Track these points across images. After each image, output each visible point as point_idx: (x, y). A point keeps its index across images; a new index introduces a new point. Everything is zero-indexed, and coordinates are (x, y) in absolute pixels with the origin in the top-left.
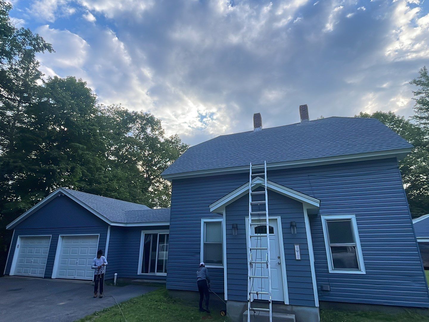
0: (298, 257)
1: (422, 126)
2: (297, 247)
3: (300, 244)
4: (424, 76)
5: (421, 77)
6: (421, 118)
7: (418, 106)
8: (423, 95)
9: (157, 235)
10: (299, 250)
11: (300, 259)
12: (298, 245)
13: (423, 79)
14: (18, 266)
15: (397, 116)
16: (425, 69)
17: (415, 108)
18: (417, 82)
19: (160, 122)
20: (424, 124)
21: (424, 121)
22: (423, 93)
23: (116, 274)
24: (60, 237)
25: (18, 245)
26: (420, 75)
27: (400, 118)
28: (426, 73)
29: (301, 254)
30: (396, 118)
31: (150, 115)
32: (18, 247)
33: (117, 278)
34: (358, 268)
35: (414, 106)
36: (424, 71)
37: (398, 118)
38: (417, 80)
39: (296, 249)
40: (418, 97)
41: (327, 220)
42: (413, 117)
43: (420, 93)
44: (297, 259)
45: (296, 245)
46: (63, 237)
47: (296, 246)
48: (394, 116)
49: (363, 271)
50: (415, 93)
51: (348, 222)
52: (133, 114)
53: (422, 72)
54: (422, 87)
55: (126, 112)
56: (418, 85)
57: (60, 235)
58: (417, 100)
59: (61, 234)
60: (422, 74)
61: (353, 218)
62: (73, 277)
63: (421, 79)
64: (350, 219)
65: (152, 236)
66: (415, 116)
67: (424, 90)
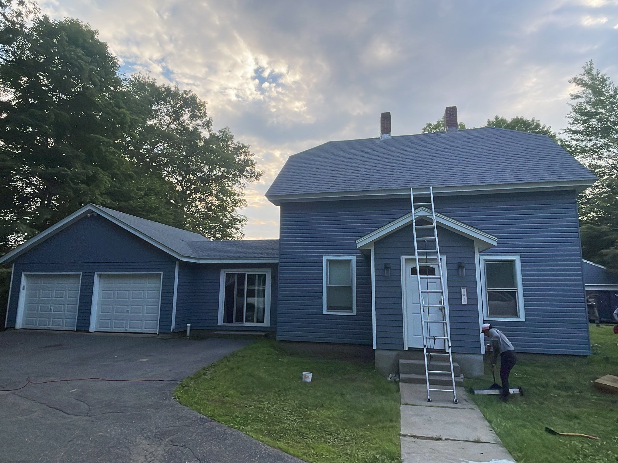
0: (464, 301)
1: (574, 143)
2: (464, 291)
3: (468, 288)
4: (589, 73)
5: (584, 75)
6: (575, 132)
7: (573, 114)
8: (582, 100)
9: (244, 275)
10: (466, 293)
11: (466, 303)
12: (464, 288)
13: (586, 78)
14: (27, 315)
15: (542, 125)
16: (591, 64)
17: (568, 117)
18: (578, 80)
19: (205, 106)
20: (577, 140)
21: (578, 136)
22: (583, 97)
23: (189, 325)
24: (96, 276)
25: (24, 287)
26: (583, 71)
27: (546, 129)
28: (591, 70)
29: (467, 299)
30: (541, 127)
31: (191, 94)
32: (23, 289)
33: (191, 330)
34: (517, 315)
35: (568, 114)
36: (589, 66)
37: (543, 128)
38: (578, 79)
39: (462, 293)
40: (575, 102)
41: (486, 261)
42: (566, 130)
43: (578, 97)
44: (463, 303)
45: (463, 288)
46: (100, 276)
47: (462, 290)
48: (538, 125)
49: (522, 319)
50: (572, 96)
51: (511, 264)
52: (163, 90)
53: (587, 67)
54: (583, 89)
55: (152, 85)
56: (578, 84)
57: (95, 273)
58: (573, 106)
59: (98, 272)
60: (586, 70)
61: (517, 259)
62: (124, 329)
63: (583, 76)
64: (514, 261)
65: (236, 277)
66: (568, 129)
67: (584, 93)
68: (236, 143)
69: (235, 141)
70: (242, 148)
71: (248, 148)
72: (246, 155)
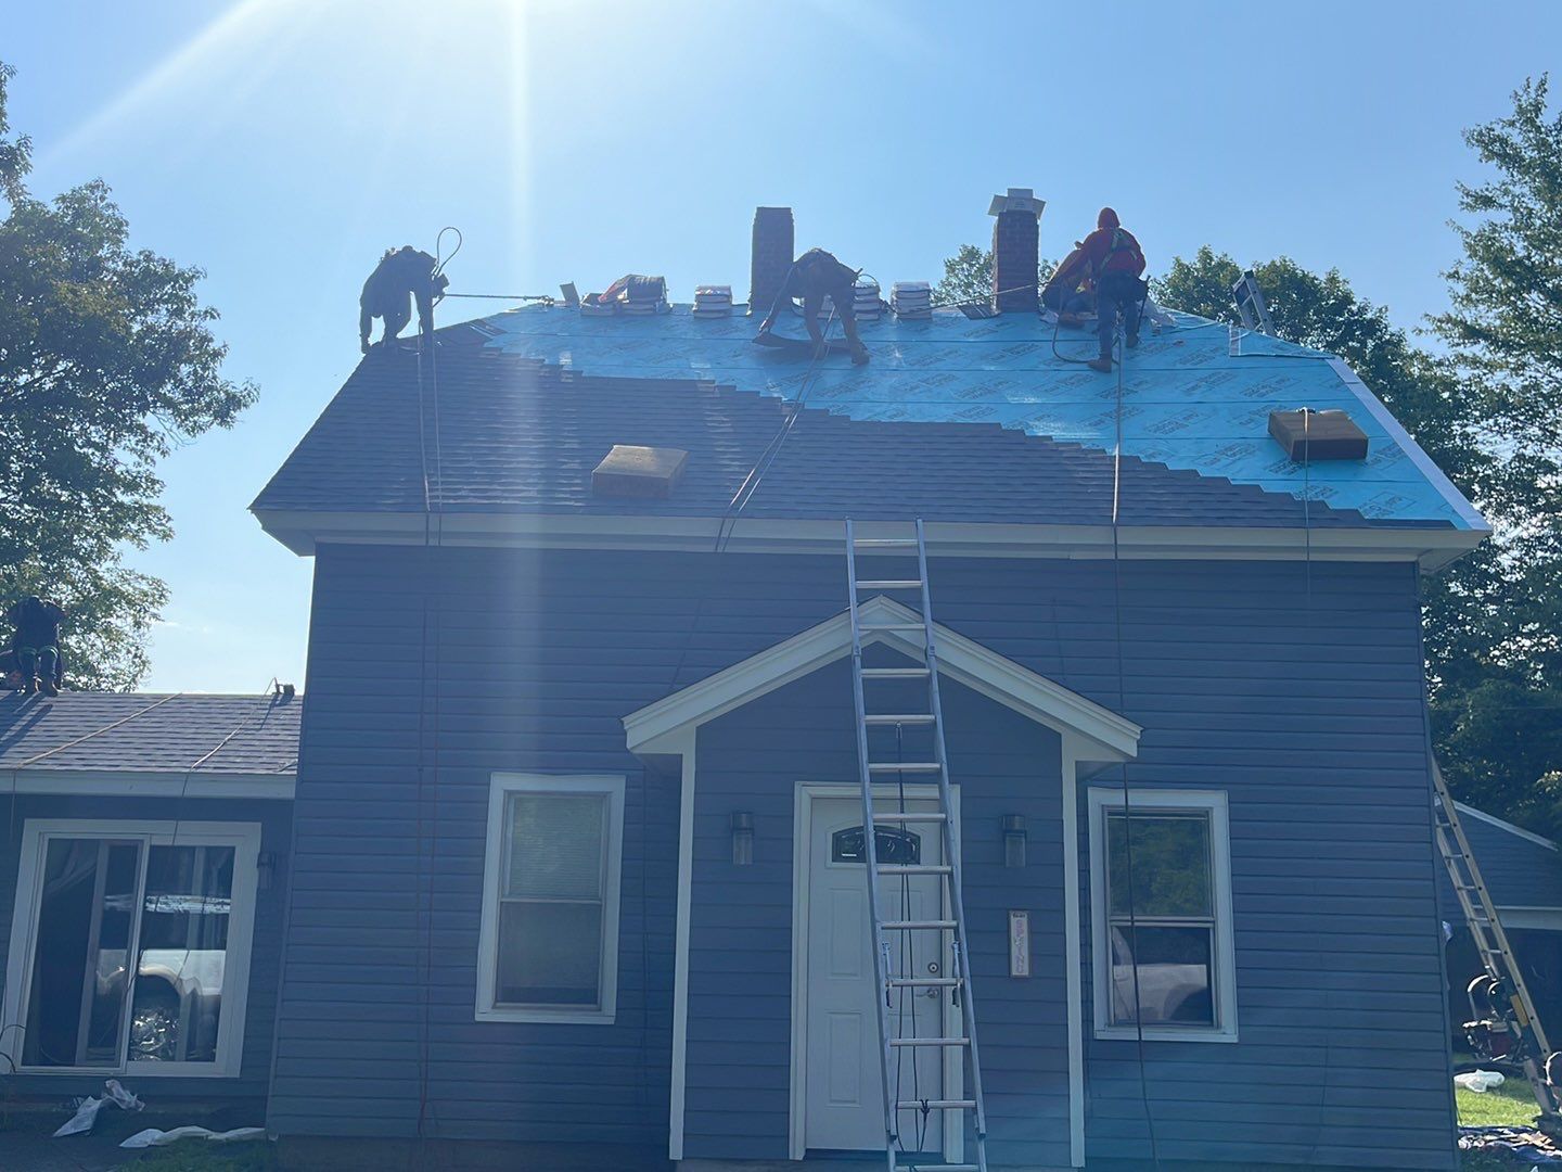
0: (1020, 966)
1: (1464, 373)
2: (1019, 926)
3: (1033, 913)
4: (1528, 121)
5: (1513, 124)
9: (134, 848)
10: (1025, 934)
11: (1026, 973)
12: (1023, 915)
18: (1492, 142)
22: (1502, 207)
26: (1509, 112)
28: (1537, 110)
29: (1031, 955)
34: (1211, 1017)
38: (1491, 135)
39: (1014, 934)
41: (1109, 812)
43: (1488, 202)
44: (1014, 973)
45: (1015, 914)
47: (1014, 921)
49: (1229, 1033)
50: (1468, 195)
51: (1197, 823)
56: (1491, 156)
60: (1519, 110)
61: (1216, 806)
63: (1510, 129)
64: (1205, 812)
68: (135, 257)
69: (132, 246)
70: (161, 280)
71: (188, 281)
72: (179, 313)
